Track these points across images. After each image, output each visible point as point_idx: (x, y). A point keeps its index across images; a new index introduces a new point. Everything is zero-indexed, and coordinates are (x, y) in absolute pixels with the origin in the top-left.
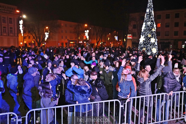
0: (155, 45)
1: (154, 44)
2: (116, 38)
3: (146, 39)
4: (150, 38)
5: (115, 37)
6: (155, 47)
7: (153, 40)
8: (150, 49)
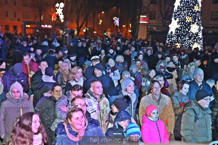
0: (199, 38)
1: (196, 37)
2: (117, 22)
3: (182, 25)
4: (190, 24)
5: (114, 19)
6: (198, 41)
7: (194, 28)
8: (189, 45)
